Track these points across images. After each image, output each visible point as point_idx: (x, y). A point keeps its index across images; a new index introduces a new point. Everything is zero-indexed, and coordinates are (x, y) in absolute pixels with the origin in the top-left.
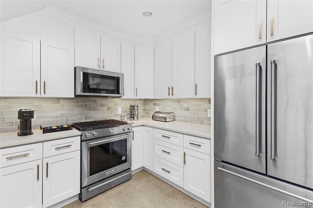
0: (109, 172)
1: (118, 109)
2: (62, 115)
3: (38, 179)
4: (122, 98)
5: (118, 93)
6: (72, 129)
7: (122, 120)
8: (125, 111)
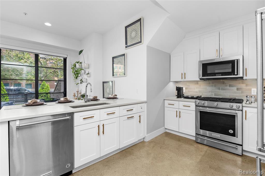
0: (215, 135)
1: (251, 90)
3: (177, 117)
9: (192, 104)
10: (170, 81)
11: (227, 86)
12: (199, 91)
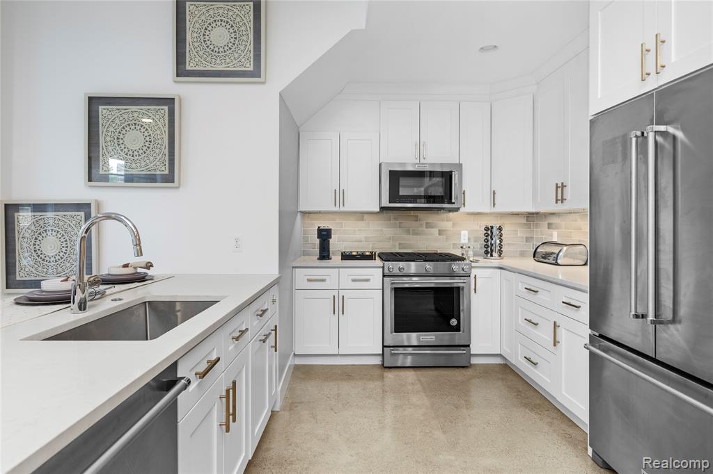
0: (426, 337)
2: (367, 239)
3: (334, 313)
4: (462, 210)
5: (450, 202)
6: (375, 259)
7: (463, 254)
8: (476, 241)
9: (373, 272)
10: (298, 211)
11: (421, 225)
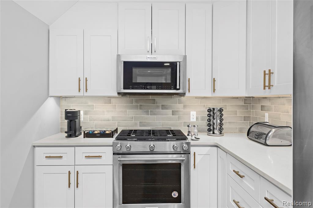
1: (190, 113)
3: (69, 187)
6: (112, 137)
7: (189, 132)
8: (203, 119)
10: (48, 96)
11: (158, 107)
12: (112, 117)
